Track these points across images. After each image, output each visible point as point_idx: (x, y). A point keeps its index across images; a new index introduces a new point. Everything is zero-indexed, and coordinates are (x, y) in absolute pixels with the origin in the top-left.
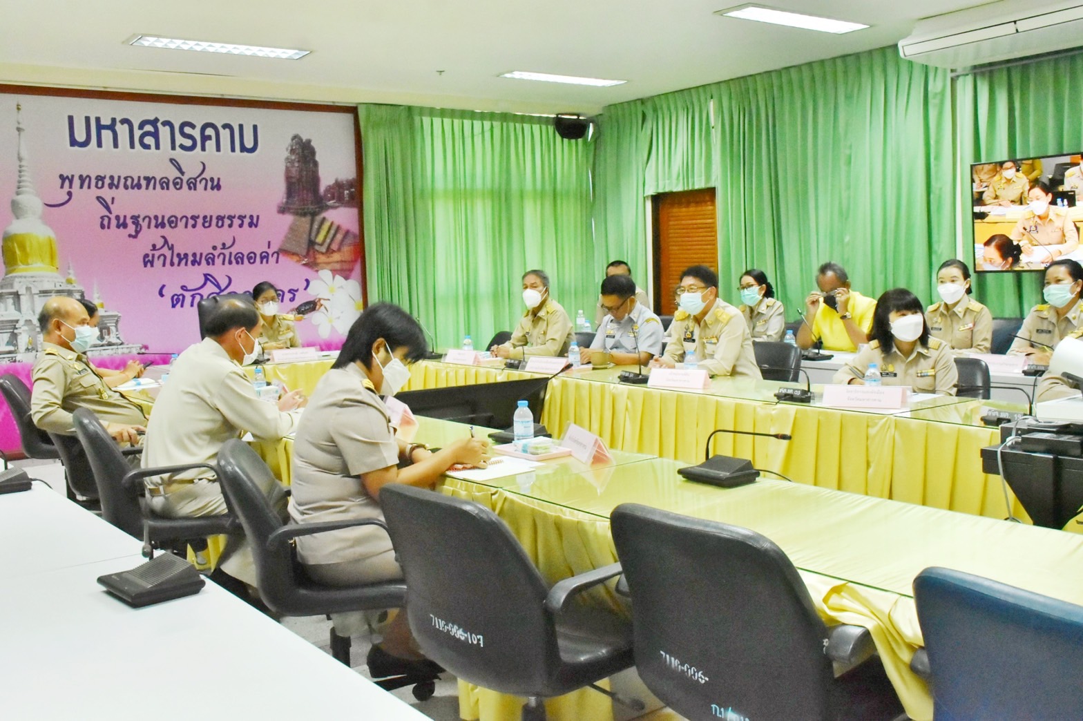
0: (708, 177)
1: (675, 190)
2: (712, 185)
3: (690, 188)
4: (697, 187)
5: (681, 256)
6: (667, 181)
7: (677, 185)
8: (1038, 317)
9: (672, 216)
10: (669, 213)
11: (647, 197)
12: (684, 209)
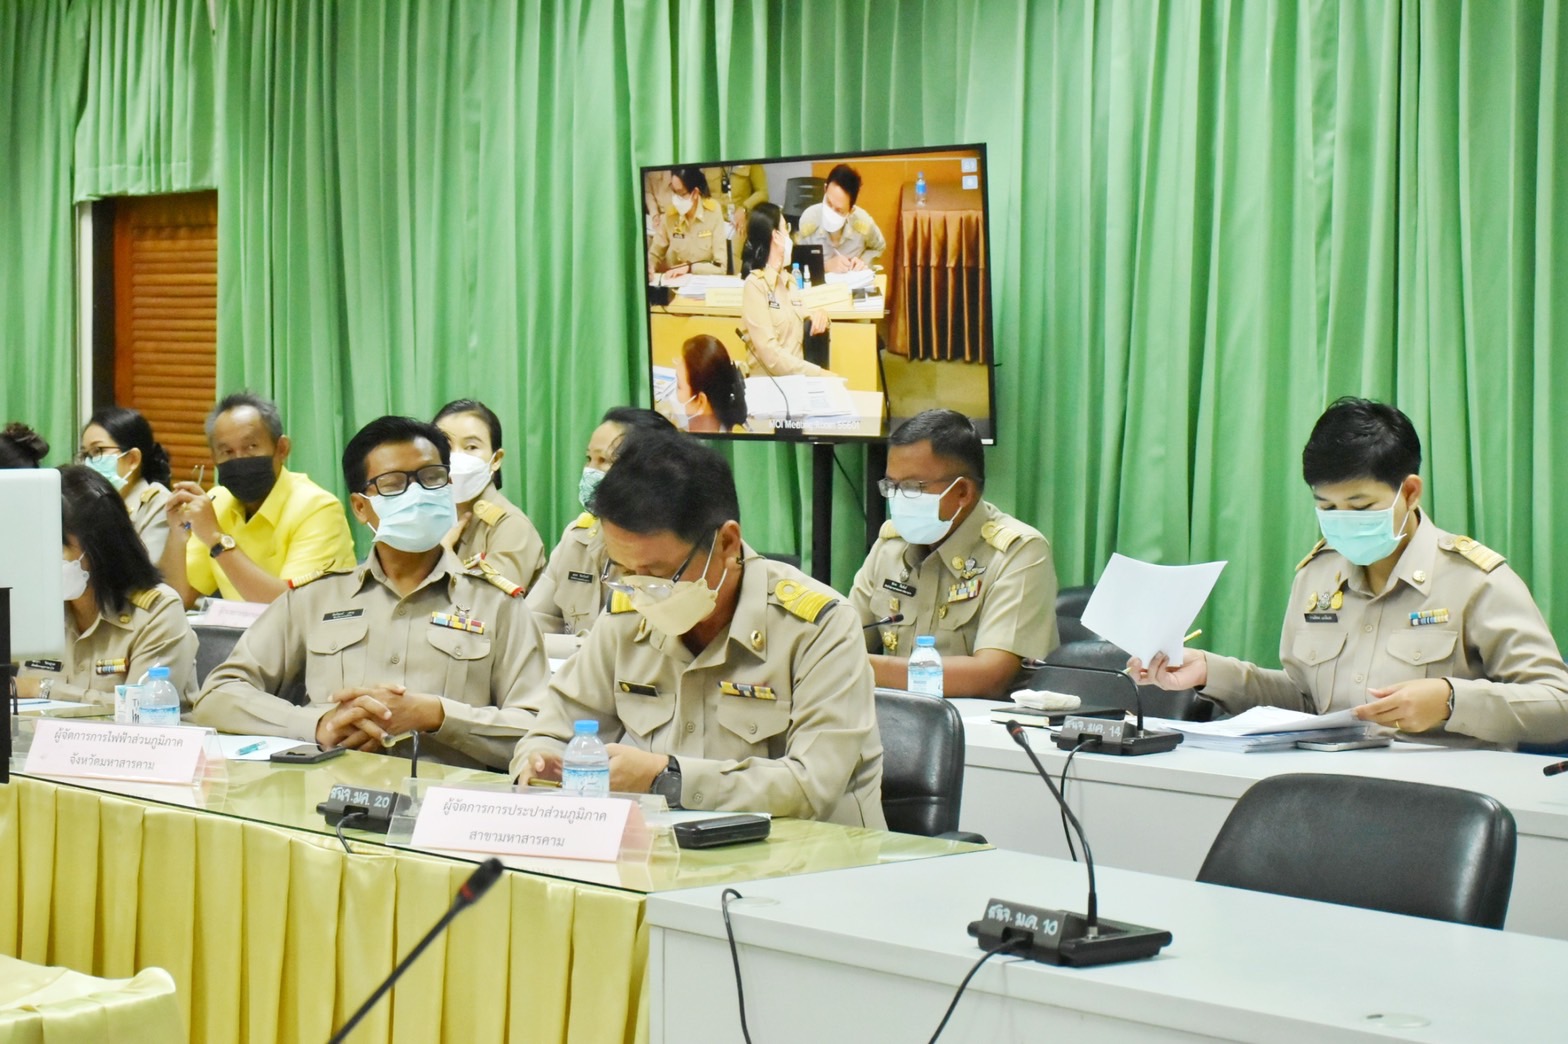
0: (201, 162)
1: (132, 191)
2: (205, 183)
3: (164, 189)
4: (177, 186)
5: (161, 368)
6: (115, 167)
7: (138, 177)
8: (578, 542)
9: (142, 262)
10: (133, 251)
11: (81, 204)
12: (166, 244)
